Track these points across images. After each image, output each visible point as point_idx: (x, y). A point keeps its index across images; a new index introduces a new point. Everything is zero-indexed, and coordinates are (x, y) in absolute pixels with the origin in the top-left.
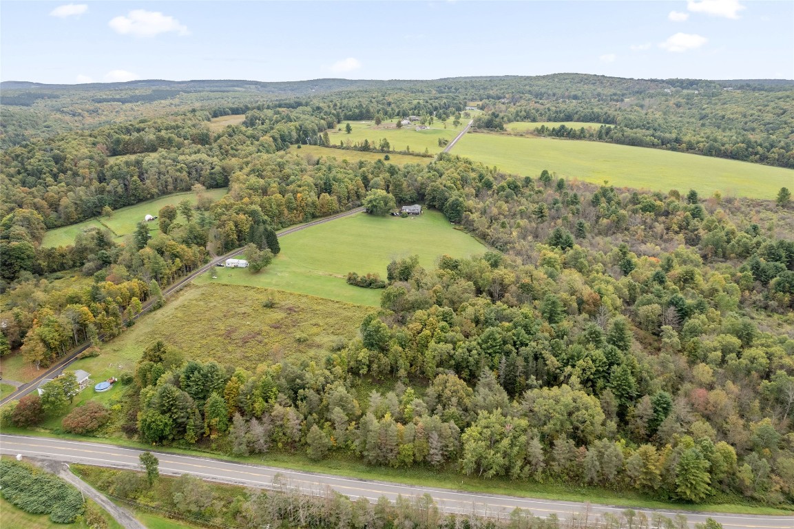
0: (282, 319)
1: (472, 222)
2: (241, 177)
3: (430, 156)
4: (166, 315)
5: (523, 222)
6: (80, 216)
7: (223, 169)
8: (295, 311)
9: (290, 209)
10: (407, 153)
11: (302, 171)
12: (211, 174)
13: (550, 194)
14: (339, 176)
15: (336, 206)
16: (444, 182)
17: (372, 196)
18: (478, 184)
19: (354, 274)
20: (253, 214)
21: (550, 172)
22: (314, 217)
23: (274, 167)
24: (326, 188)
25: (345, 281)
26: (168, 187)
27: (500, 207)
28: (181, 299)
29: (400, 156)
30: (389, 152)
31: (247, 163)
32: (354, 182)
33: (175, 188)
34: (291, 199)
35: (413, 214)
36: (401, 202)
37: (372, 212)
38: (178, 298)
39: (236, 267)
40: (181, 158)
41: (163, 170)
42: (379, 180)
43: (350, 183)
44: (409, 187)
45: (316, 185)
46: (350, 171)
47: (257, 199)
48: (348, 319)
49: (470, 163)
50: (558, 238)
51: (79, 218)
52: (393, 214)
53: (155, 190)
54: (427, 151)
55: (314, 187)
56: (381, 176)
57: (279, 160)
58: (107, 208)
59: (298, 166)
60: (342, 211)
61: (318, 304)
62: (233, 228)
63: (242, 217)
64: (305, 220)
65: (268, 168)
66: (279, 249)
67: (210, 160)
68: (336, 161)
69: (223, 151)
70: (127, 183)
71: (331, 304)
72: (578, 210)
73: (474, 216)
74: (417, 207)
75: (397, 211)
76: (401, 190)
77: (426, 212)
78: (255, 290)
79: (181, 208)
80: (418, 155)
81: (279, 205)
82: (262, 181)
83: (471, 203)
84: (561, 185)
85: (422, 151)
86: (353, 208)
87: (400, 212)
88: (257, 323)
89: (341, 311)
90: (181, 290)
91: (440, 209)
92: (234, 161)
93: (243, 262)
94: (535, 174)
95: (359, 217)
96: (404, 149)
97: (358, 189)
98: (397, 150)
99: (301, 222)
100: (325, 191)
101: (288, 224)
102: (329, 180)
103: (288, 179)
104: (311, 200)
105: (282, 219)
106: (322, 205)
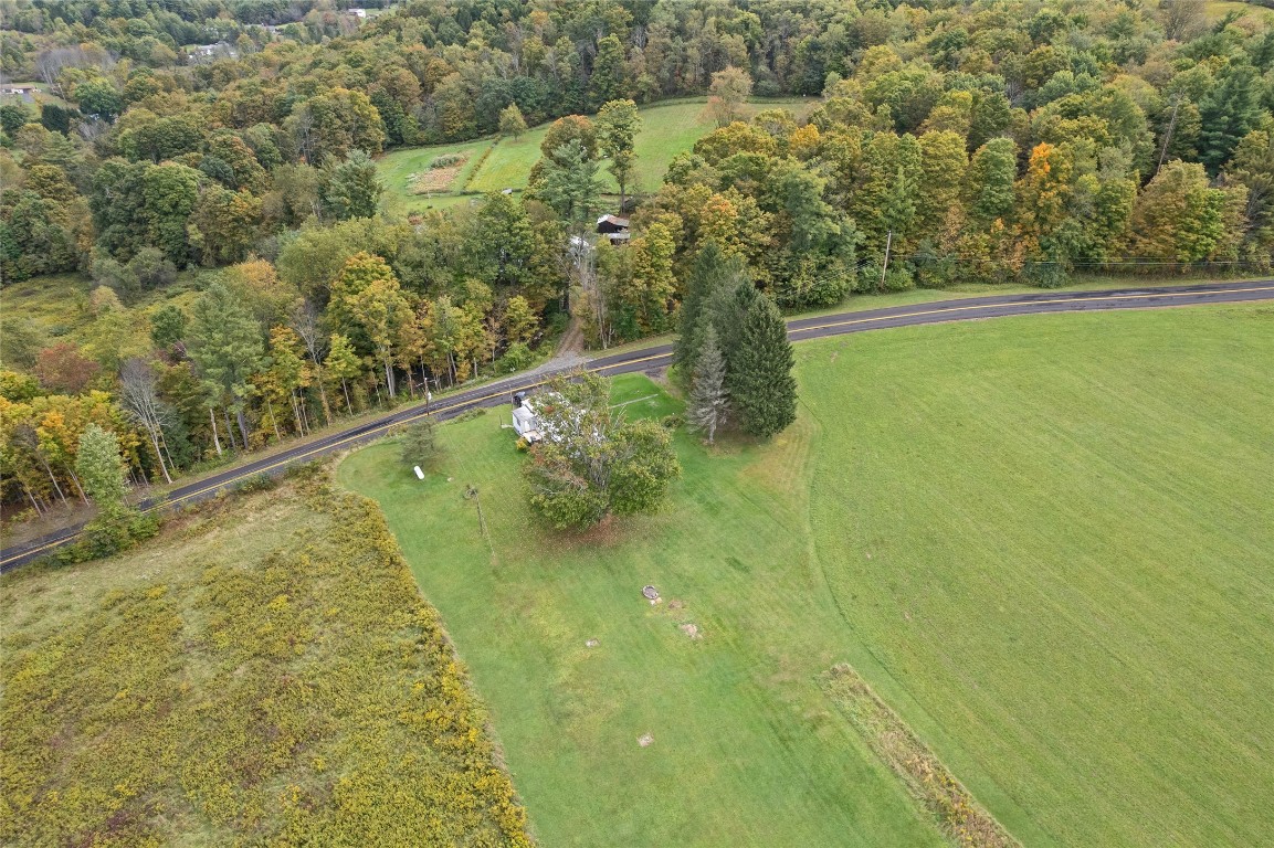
4: (41, 624)
7: (854, 33)
9: (983, 211)
15: (1226, 235)
20: (782, 200)
22: (1084, 265)
26: (686, 75)
34: (999, 164)
41: (693, 24)
45: (1156, 118)
53: (648, 80)
55: (1145, 125)
58: (512, 113)
60: (1246, 267)
64: (1035, 274)
66: (783, 420)
70: (591, 49)
79: (605, 134)
99: (1011, 278)
100: (1193, 152)
101: (951, 273)
102: (1243, 101)
103: (1041, 82)
104: (1096, 187)
105: (925, 243)
106: (1151, 220)
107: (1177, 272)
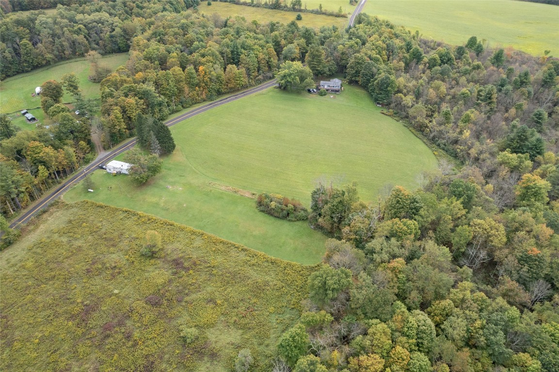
0: (164, 285)
1: (404, 108)
2: (141, 43)
3: (344, 16)
4: (13, 261)
7: (124, 31)
8: (184, 268)
9: (192, 86)
10: (319, 12)
11: (208, 35)
12: (112, 37)
13: (489, 69)
14: (250, 42)
15: (245, 80)
16: (369, 52)
17: (287, 71)
18: (406, 55)
19: (267, 197)
20: (144, 95)
22: (219, 93)
23: (176, 30)
24: (234, 58)
25: (254, 205)
26: (66, 52)
27: (437, 88)
28: (42, 227)
29: (312, 15)
30: (300, 11)
31: (151, 23)
32: (265, 50)
33: (74, 53)
34: (192, 73)
35: (332, 91)
36: (319, 75)
37: (287, 88)
38: (37, 227)
39: (119, 174)
40: (79, 17)
41: (59, 32)
42: (294, 48)
43: (262, 51)
44: (327, 57)
45: (222, 53)
46: (261, 36)
47: (152, 74)
49: (392, 28)
50: (522, 140)
52: (309, 91)
53: (49, 56)
54: (340, 10)
55: (220, 56)
56: (296, 42)
57: (183, 21)
59: (203, 28)
60: (251, 86)
61: (216, 252)
62: (120, 115)
63: (132, 100)
64: (210, 98)
65: (171, 31)
66: (174, 146)
67: (111, 20)
68: (245, 22)
69: (128, 9)
70: (16, 46)
71: (233, 253)
72: (529, 93)
73: (408, 100)
74: (336, 82)
75: (313, 88)
76: (320, 62)
77: (347, 88)
78: (135, 218)
79: (65, 85)
80: (331, 15)
81: (178, 81)
82: (162, 48)
83: (401, 80)
84: (498, 58)
85: (335, 9)
86: (264, 80)
87: (317, 88)
88: (128, 290)
90: (44, 212)
91: (364, 86)
92: (137, 22)
95: (271, 94)
96: (316, 8)
97: (270, 58)
98: (309, 8)
99: (204, 101)
100: (232, 61)
101: (190, 103)
102: (237, 48)
103: (191, 45)
104: (215, 75)
105: (182, 97)
106: (229, 80)
107: (238, 90)
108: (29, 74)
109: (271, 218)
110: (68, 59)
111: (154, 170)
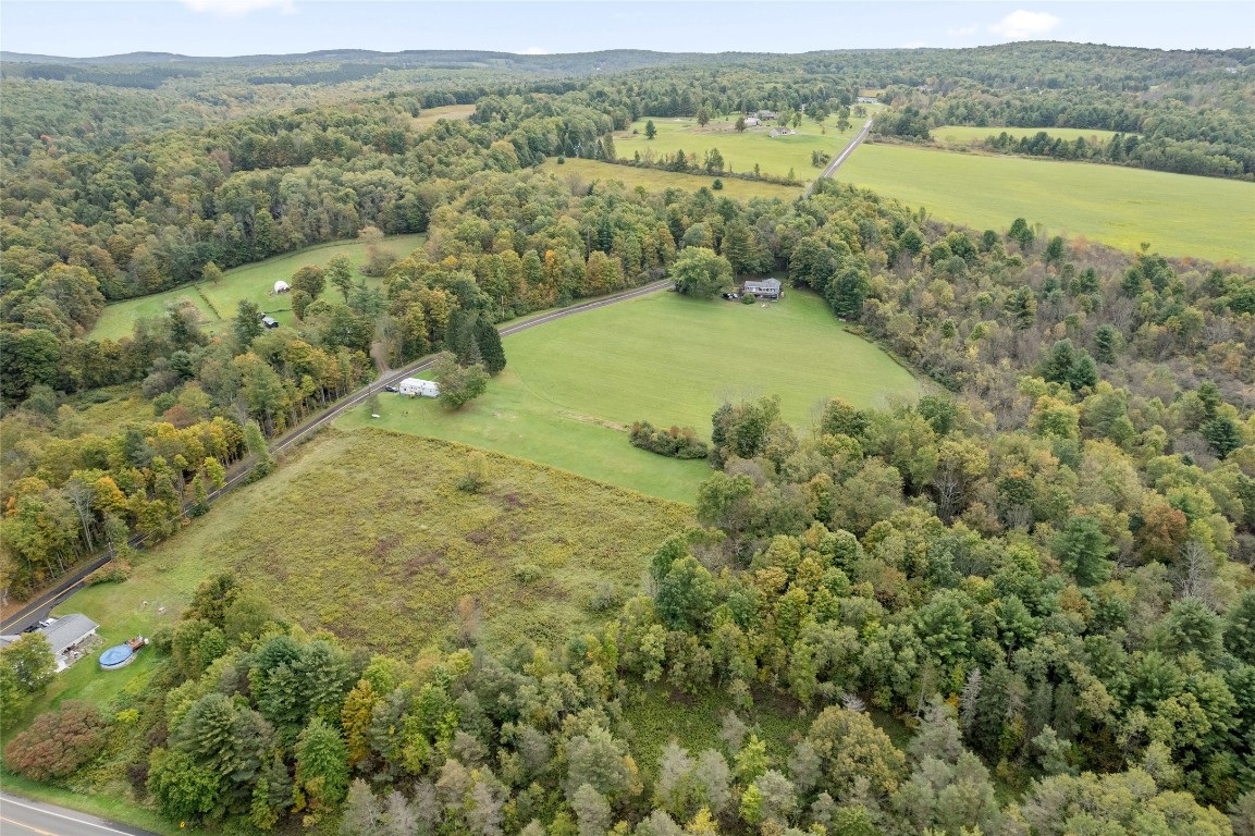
0: (492, 522)
1: (882, 321)
2: (449, 215)
3: (798, 185)
4: (271, 494)
5: (989, 326)
6: (167, 279)
7: (420, 198)
8: (521, 505)
9: (533, 281)
10: (755, 177)
11: (559, 207)
12: (398, 207)
13: (1035, 267)
14: (629, 218)
15: (618, 276)
16: (828, 236)
17: (688, 261)
18: (893, 242)
19: (645, 425)
20: (458, 288)
21: (1030, 223)
22: (577, 296)
23: (508, 197)
24: (602, 241)
25: (626, 439)
26: (322, 230)
27: (939, 291)
28: (307, 458)
29: (741, 183)
30: (721, 174)
31: (463, 189)
32: (655, 232)
33: (334, 232)
34: (534, 261)
35: (765, 297)
36: (743, 272)
37: (685, 291)
38: (300, 457)
39: (418, 396)
40: (347, 176)
41: (314, 198)
42: (704, 228)
43: (646, 232)
44: (759, 243)
45: (582, 234)
46: (648, 210)
47: (470, 259)
48: (627, 531)
49: (876, 201)
50: (1062, 365)
51: (165, 282)
52: (726, 296)
53: (297, 236)
54: (791, 174)
55: (579, 237)
56: (707, 220)
57: (520, 184)
58: (211, 267)
59: (553, 196)
60: (629, 287)
61: (568, 489)
62: (421, 315)
63: (440, 294)
64: (560, 303)
65: (498, 199)
66: (504, 362)
67: (398, 181)
68: (624, 189)
69: (425, 166)
70: (248, 220)
71: (593, 491)
72: (1095, 303)
73: (887, 308)
74: (772, 284)
75: (733, 291)
76: (744, 250)
77: (790, 293)
78: (447, 449)
79: (332, 273)
80: (775, 182)
81: (511, 272)
82: (484, 224)
83: (880, 280)
84: (1055, 251)
85: (783, 174)
86: (652, 280)
87: (740, 293)
88: (441, 527)
89: (613, 510)
90: (309, 440)
91: (819, 290)
92: (439, 185)
93: (430, 387)
94: (1001, 226)
95: (661, 299)
96: (749, 170)
97: (662, 244)
98: (737, 170)
99: (552, 306)
100: (599, 246)
101: (528, 308)
102: (608, 227)
103: (532, 221)
104: (571, 265)
105: (515, 298)
106: (593, 274)
107: (608, 293)
108: (261, 264)
109: (652, 455)
110: (325, 241)
111: (477, 388)
